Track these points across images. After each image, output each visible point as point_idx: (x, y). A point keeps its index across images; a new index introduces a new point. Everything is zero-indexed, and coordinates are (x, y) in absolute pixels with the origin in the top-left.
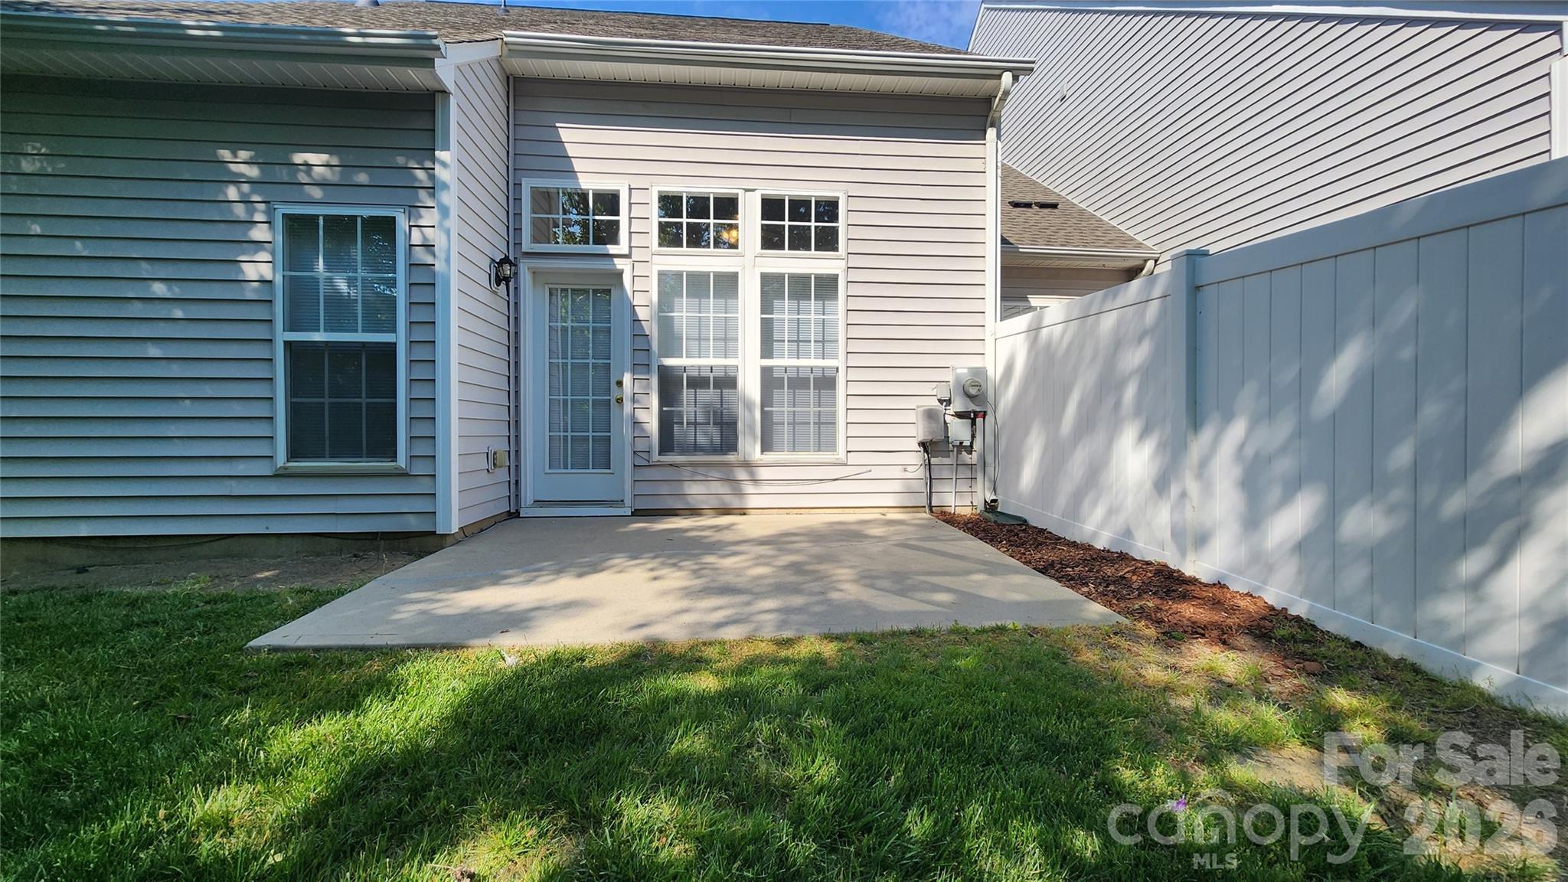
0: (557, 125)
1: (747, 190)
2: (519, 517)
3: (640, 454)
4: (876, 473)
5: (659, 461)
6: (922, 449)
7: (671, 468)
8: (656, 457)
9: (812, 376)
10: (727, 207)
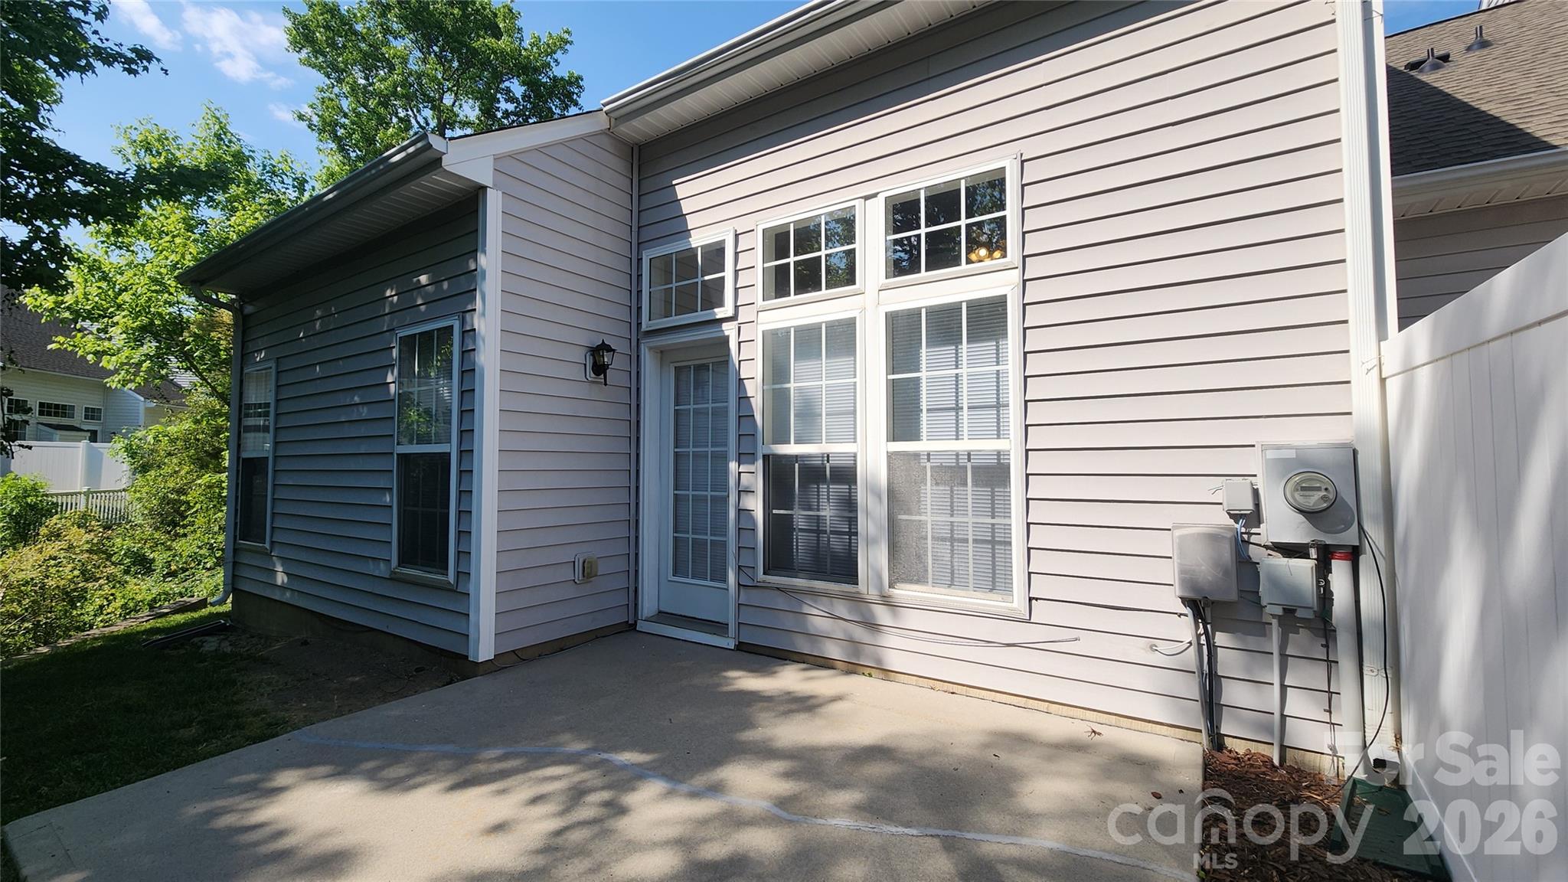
0: (674, 182)
1: (867, 198)
2: (635, 628)
3: (743, 568)
4: (1088, 644)
5: (764, 582)
6: (1188, 611)
7: (779, 592)
8: (761, 576)
9: (969, 465)
10: (845, 227)
